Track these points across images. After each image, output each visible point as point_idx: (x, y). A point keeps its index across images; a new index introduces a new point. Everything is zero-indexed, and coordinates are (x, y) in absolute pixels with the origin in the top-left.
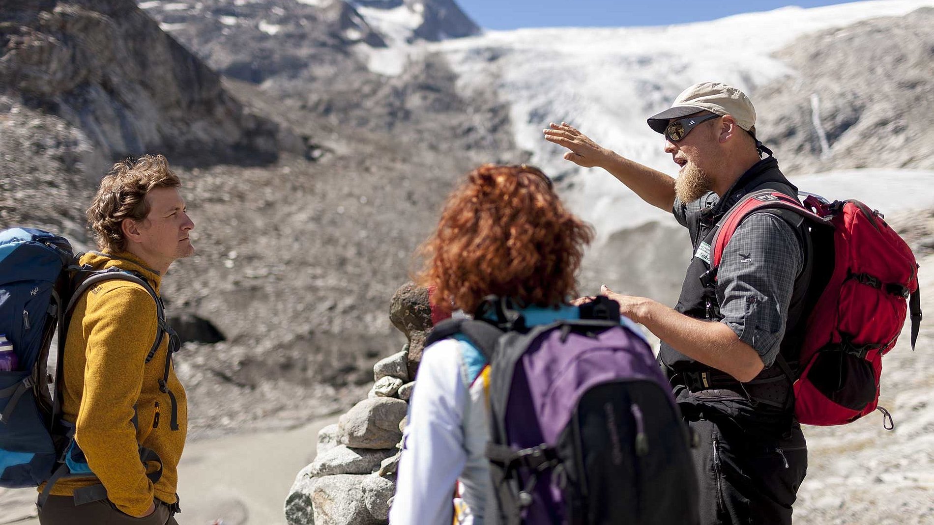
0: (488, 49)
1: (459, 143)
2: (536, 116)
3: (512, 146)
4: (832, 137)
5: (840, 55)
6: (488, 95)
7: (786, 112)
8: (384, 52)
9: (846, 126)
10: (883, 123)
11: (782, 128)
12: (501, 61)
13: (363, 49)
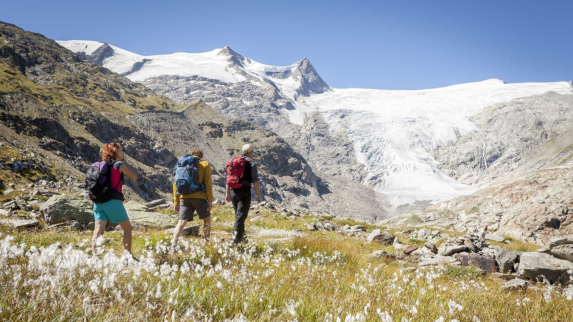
0: (341, 111)
1: (335, 161)
2: (365, 149)
3: (355, 163)
4: (490, 161)
5: (500, 122)
6: (343, 138)
7: (471, 150)
8: (294, 111)
9: (496, 157)
10: (511, 157)
11: (469, 157)
12: (346, 118)
13: (285, 111)
